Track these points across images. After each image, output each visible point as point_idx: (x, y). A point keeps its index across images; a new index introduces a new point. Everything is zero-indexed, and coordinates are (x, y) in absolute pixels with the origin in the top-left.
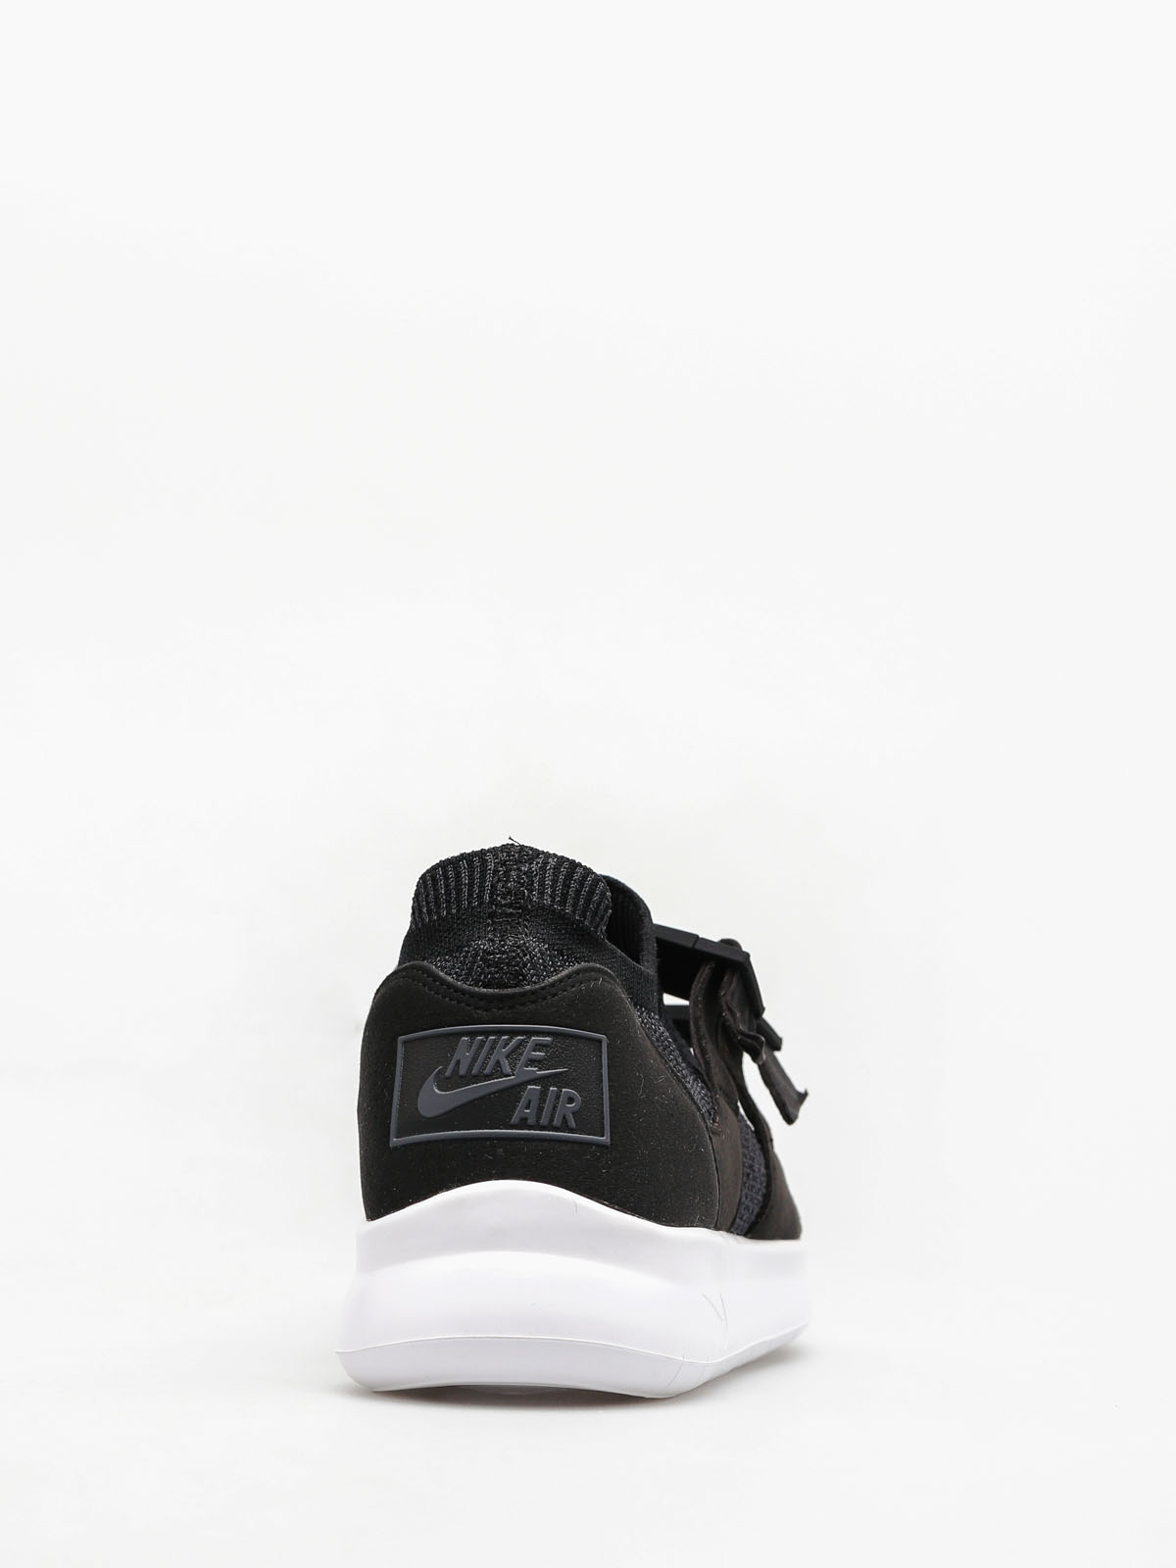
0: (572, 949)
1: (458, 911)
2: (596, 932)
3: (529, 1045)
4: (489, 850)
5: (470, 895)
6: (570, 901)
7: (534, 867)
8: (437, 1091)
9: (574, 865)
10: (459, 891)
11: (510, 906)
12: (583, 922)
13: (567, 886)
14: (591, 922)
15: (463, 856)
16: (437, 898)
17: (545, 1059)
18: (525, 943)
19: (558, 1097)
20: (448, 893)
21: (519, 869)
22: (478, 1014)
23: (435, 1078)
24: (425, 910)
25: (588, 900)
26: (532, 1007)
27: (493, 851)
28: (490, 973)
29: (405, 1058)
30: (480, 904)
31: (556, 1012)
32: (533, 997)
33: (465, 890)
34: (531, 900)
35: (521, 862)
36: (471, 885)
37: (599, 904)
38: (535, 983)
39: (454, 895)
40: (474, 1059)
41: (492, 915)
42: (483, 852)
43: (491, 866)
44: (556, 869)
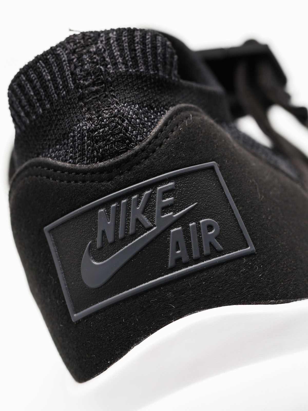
0: (157, 100)
1: (52, 104)
2: (171, 78)
3: (157, 195)
4: (57, 46)
5: (57, 88)
6: (141, 61)
7: (100, 46)
8: (95, 263)
9: (131, 32)
10: (46, 88)
11: (93, 84)
12: (157, 74)
13: (133, 50)
14: (164, 72)
15: (38, 59)
16: (29, 101)
17: (175, 202)
18: (119, 111)
19: (199, 230)
20: (37, 93)
21: (89, 52)
22: (104, 186)
23: (89, 252)
24: (22, 114)
25: (155, 55)
26: (147, 162)
27: (61, 45)
28: (100, 147)
29: (56, 243)
30: (68, 92)
31: (168, 158)
32: (144, 154)
33: (50, 85)
34: (109, 73)
35: (88, 45)
36: (54, 79)
37: (164, 55)
38: (141, 141)
39: (42, 93)
40: (116, 225)
41: (81, 98)
42: (52, 50)
43: (65, 58)
44: (119, 39)
